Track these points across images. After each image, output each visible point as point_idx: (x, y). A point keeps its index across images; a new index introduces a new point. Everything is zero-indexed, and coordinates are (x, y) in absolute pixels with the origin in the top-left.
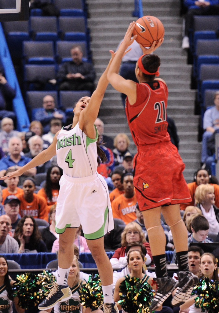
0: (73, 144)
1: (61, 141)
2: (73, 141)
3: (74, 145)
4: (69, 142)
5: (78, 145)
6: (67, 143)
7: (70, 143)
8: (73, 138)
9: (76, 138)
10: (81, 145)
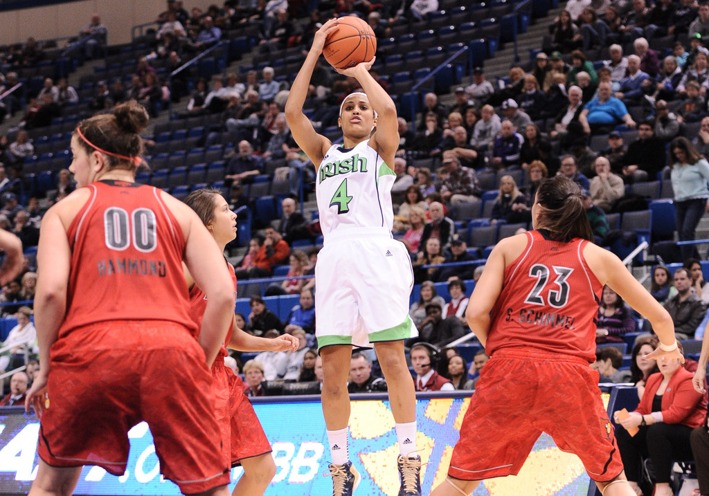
0: (353, 169)
1: (328, 166)
2: (353, 165)
3: (353, 171)
4: (344, 167)
5: (361, 171)
6: (341, 168)
7: (346, 169)
8: (353, 161)
9: (359, 162)
10: (366, 172)
